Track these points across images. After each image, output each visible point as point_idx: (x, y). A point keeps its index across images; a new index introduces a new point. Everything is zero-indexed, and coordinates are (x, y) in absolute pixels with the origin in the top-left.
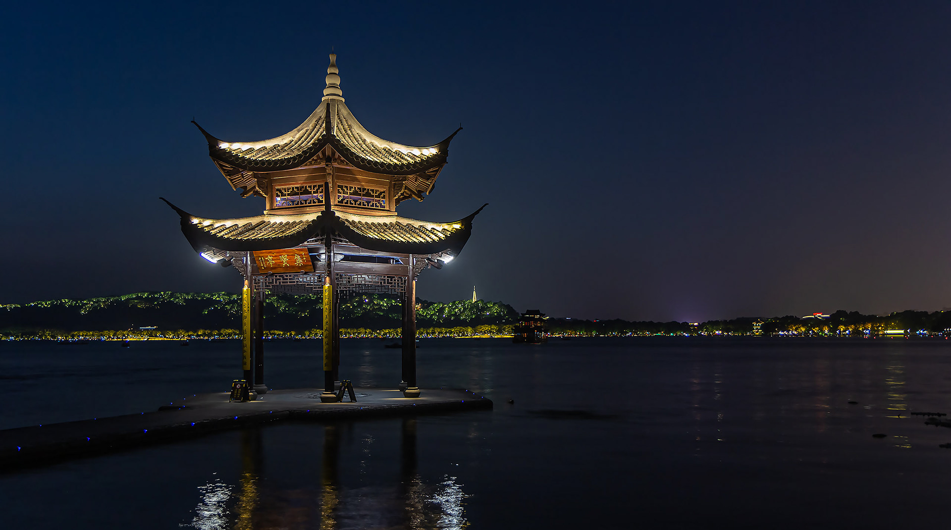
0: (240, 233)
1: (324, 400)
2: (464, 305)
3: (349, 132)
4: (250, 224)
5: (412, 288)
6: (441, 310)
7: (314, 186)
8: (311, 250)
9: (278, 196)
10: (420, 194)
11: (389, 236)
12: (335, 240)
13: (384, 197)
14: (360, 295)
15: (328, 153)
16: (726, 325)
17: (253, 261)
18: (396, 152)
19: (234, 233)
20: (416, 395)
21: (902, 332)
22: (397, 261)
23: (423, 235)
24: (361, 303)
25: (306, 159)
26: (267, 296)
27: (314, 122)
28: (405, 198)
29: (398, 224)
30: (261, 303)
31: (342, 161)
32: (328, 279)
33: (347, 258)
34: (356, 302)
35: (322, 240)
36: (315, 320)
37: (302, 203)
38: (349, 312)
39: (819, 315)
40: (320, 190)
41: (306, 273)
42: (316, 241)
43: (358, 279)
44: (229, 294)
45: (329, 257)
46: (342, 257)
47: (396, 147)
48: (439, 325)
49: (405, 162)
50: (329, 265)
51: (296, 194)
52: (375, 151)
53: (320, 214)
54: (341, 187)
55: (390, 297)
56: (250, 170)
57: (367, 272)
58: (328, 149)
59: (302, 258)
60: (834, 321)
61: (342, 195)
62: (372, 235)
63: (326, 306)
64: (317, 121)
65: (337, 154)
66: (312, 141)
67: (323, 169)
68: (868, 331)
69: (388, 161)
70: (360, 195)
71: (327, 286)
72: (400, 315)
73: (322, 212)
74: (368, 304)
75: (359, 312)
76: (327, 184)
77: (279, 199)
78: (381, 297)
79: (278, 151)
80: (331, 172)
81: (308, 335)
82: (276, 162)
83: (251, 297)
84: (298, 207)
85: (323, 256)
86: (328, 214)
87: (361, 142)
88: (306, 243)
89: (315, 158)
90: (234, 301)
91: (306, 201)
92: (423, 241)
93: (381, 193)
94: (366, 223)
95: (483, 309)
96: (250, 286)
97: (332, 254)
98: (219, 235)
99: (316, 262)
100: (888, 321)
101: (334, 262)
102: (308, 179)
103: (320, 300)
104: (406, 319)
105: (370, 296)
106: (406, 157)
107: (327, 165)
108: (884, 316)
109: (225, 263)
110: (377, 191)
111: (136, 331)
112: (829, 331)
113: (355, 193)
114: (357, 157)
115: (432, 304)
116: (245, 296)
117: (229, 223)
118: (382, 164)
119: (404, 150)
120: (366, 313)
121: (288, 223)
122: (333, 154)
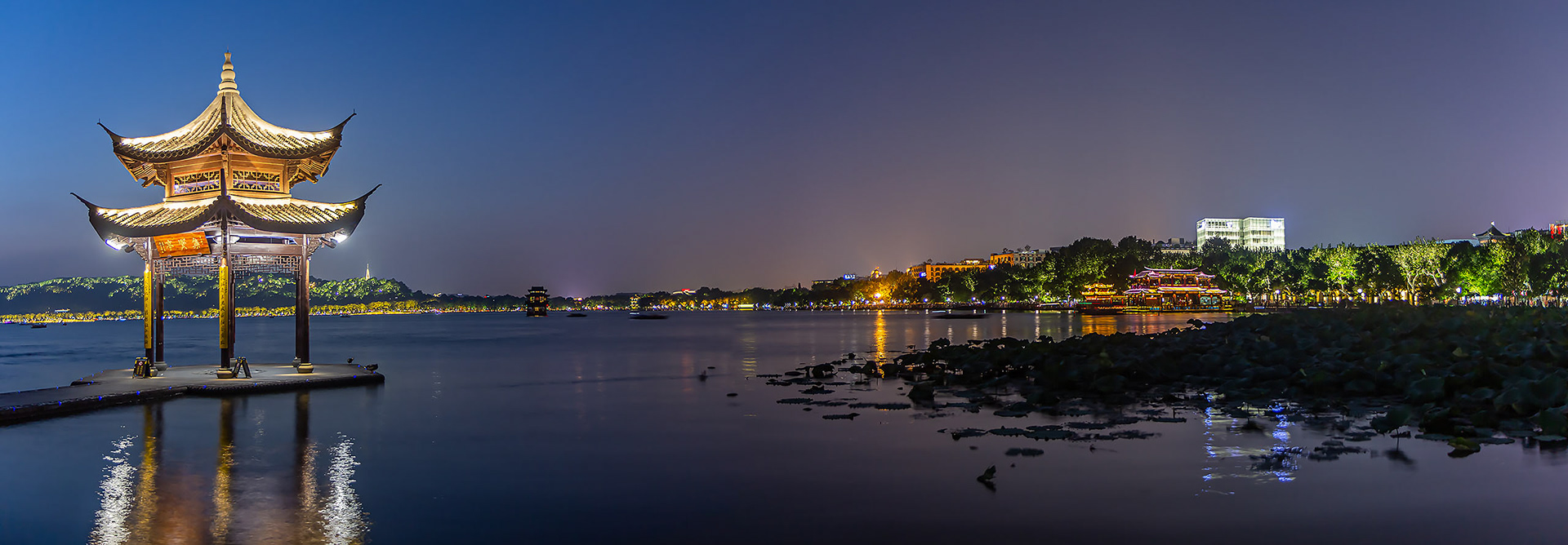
0: (142, 220)
1: (220, 376)
2: (358, 282)
3: (244, 121)
4: (151, 212)
5: (306, 267)
6: (335, 288)
7: (211, 173)
8: (207, 233)
9: (176, 184)
10: (313, 176)
11: (284, 217)
12: (231, 223)
13: (278, 181)
14: (255, 275)
15: (224, 141)
16: (608, 300)
17: (154, 246)
18: (290, 138)
19: (136, 220)
20: (310, 371)
21: (752, 306)
22: (290, 241)
23: (317, 216)
24: (256, 283)
25: (203, 148)
26: (167, 279)
27: (210, 114)
28: (300, 180)
29: (292, 205)
30: (161, 285)
31: (237, 148)
32: (224, 260)
33: (242, 240)
34: (252, 281)
35: (218, 223)
36: (211, 300)
37: (199, 190)
38: (245, 291)
39: (687, 292)
40: (216, 176)
41: (203, 256)
42: (212, 224)
43: (252, 260)
44: (132, 278)
45: (225, 239)
46: (238, 239)
47: (289, 133)
48: (333, 303)
49: (298, 147)
50: (225, 246)
51: (194, 181)
52: (269, 137)
53: (216, 199)
54: (236, 172)
55: (284, 276)
56: (150, 162)
57: (262, 253)
58: (224, 138)
59: (199, 241)
60: (700, 296)
61: (237, 180)
62: (266, 217)
63: (222, 287)
64: (213, 113)
65: (233, 142)
66: (209, 132)
67: (219, 157)
68: (725, 306)
69: (283, 146)
70: (255, 179)
71: (223, 266)
72: (295, 294)
73: (218, 197)
74: (263, 283)
75: (254, 291)
76: (222, 170)
77: (177, 186)
78: (276, 276)
79: (177, 143)
80: (227, 159)
81: (205, 315)
82: (174, 153)
83: (152, 280)
84: (196, 193)
85: (219, 239)
86: (224, 198)
87: (255, 130)
88: (203, 227)
89: (211, 146)
90: (137, 284)
91: (203, 187)
92: (317, 221)
93: (275, 177)
94: (261, 206)
95: (376, 286)
96: (151, 270)
97: (228, 236)
98: (123, 223)
99: (212, 245)
100: (740, 296)
101: (230, 244)
102: (205, 166)
103: (216, 280)
104: (300, 298)
105: (265, 275)
106: (300, 142)
107: (223, 153)
108: (739, 292)
109: (129, 249)
110: (271, 175)
111: (52, 312)
112: (695, 305)
113: (250, 178)
114: (252, 144)
115: (326, 282)
116: (146, 279)
117: (131, 212)
118: (277, 150)
119: (298, 135)
120: (261, 293)
121: (185, 209)
122: (229, 142)
